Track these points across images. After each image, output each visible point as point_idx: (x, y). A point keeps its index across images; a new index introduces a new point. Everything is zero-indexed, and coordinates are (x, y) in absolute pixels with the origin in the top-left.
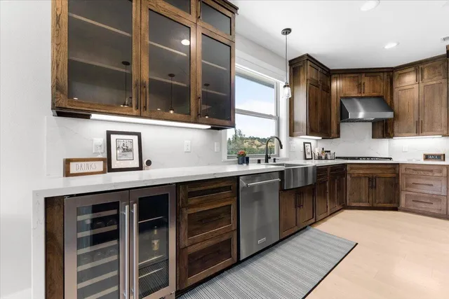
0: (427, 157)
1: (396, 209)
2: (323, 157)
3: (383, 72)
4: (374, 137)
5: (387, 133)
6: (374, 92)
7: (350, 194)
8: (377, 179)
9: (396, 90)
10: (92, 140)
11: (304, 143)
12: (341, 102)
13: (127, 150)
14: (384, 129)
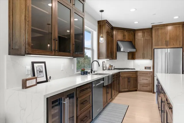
0: (146, 68)
1: (136, 90)
2: (110, 69)
3: (132, 31)
4: (128, 59)
5: (133, 57)
6: (129, 39)
7: (121, 86)
8: (131, 78)
9: (136, 39)
10: (26, 67)
11: (103, 62)
12: (117, 43)
13: (41, 72)
14: (132, 56)
